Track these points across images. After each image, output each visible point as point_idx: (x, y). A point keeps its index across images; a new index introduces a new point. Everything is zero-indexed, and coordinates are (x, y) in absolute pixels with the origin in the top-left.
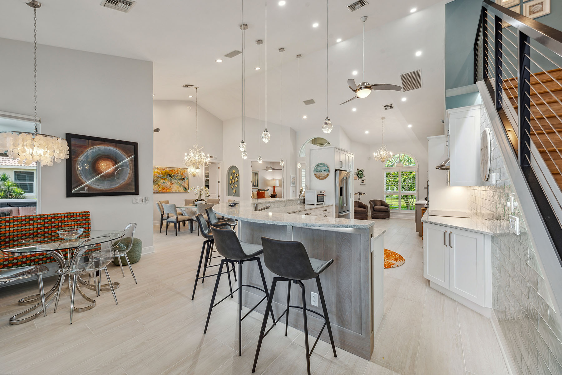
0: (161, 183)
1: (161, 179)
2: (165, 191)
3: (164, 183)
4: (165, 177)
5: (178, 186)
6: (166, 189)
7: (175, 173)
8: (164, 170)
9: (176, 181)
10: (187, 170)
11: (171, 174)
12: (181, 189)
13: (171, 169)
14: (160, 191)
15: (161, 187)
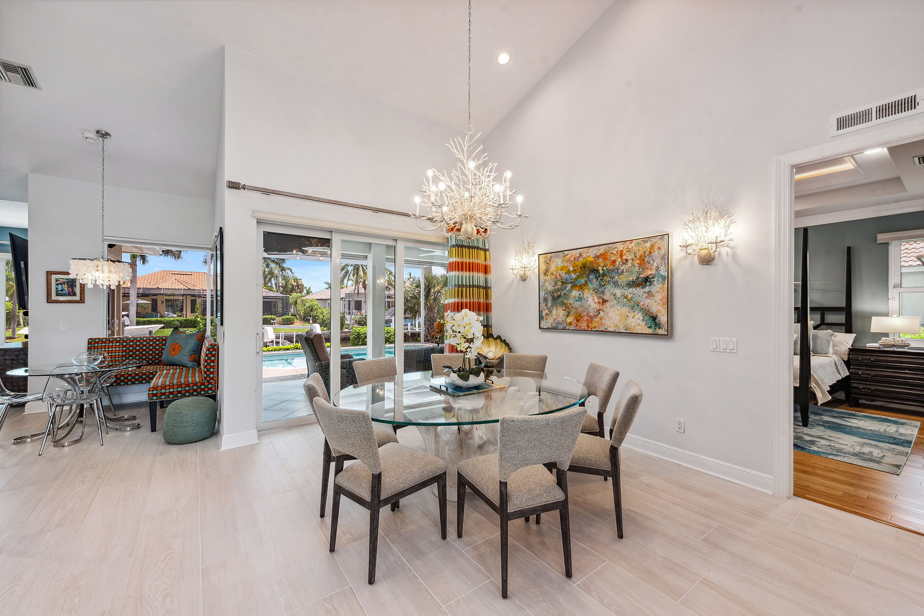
0: (571, 301)
1: (572, 288)
2: (583, 325)
3: (580, 299)
4: (583, 281)
5: (625, 310)
6: (585, 318)
7: (614, 262)
8: (581, 259)
9: (618, 292)
10: (662, 244)
11: (600, 268)
12: (637, 322)
13: (602, 250)
14: (570, 324)
15: (573, 311)
